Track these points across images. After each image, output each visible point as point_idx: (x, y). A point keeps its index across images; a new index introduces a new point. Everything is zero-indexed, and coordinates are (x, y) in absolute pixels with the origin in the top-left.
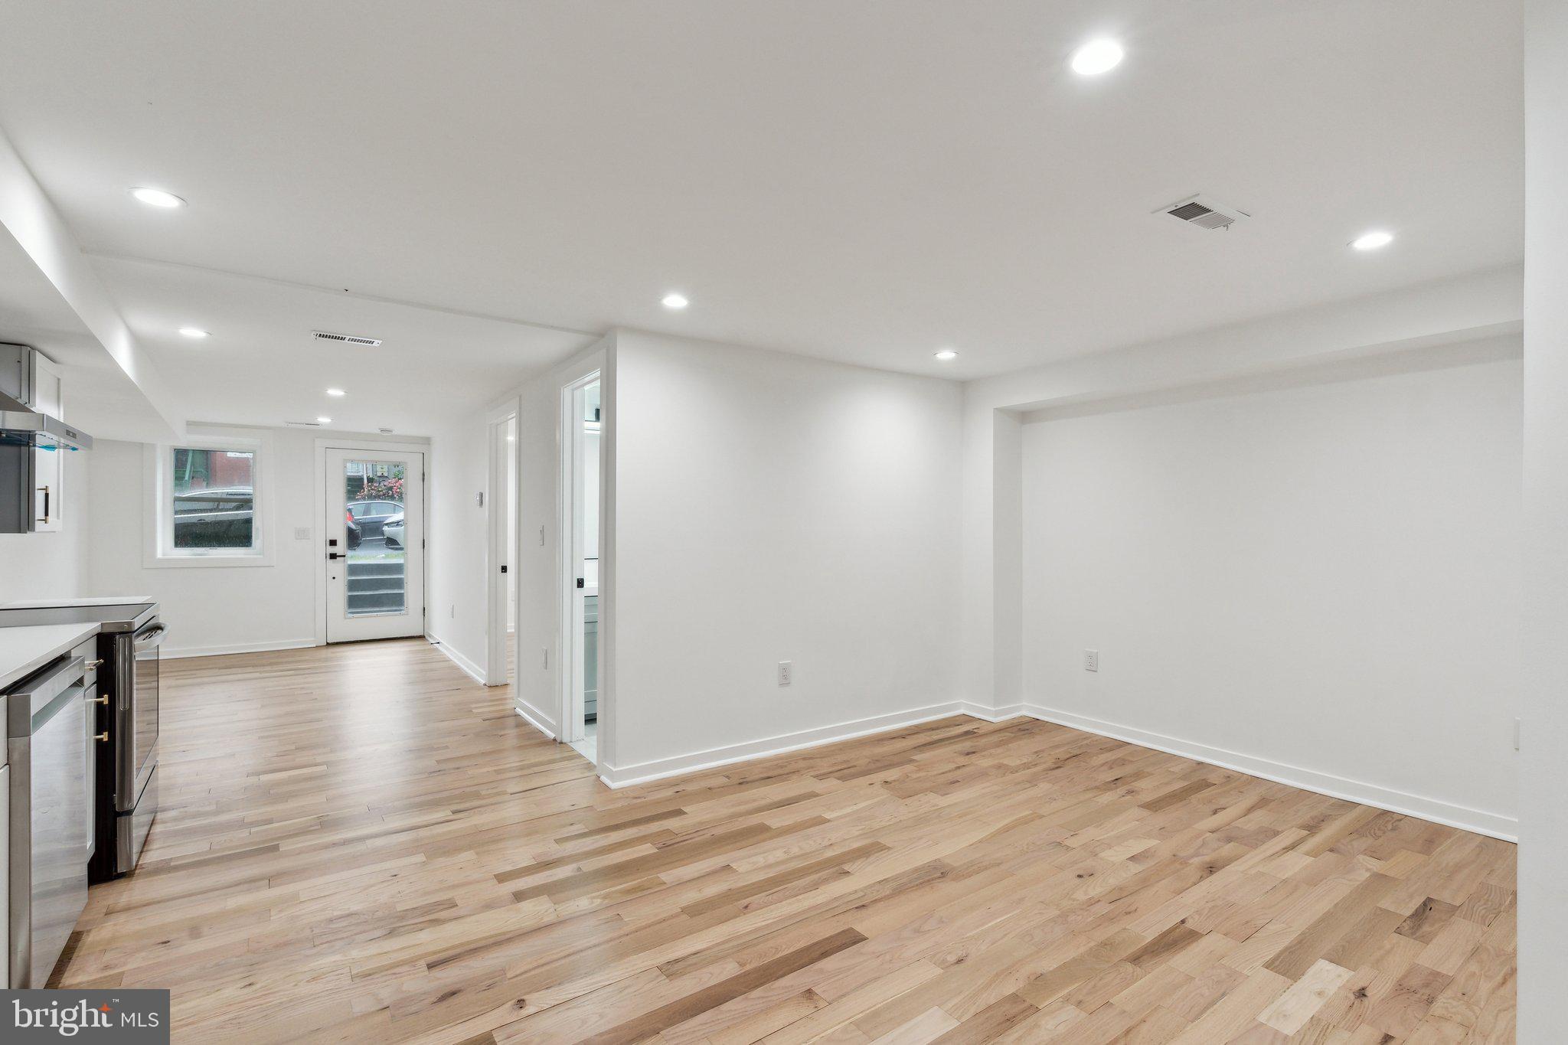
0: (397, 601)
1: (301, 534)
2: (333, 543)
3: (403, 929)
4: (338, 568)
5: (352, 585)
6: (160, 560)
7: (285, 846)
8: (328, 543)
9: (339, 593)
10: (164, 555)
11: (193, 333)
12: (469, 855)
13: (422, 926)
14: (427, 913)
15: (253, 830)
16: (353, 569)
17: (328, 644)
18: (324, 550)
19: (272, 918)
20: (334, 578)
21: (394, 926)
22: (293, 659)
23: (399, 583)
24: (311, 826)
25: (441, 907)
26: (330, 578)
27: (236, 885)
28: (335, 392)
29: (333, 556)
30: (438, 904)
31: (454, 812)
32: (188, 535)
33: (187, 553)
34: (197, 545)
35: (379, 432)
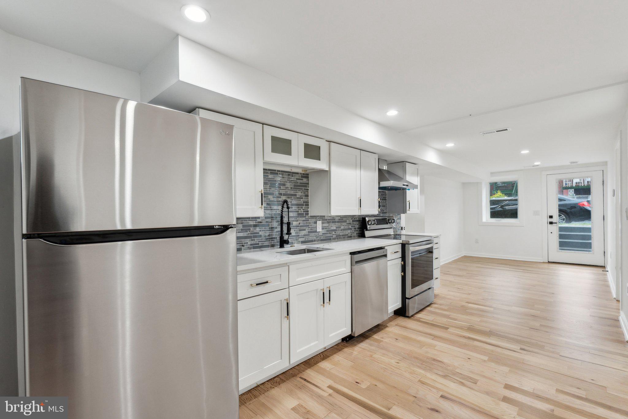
0: (588, 247)
1: (536, 213)
2: (551, 217)
3: (449, 378)
4: (554, 229)
5: (561, 236)
6: (485, 222)
7: (451, 330)
8: (548, 217)
9: (555, 240)
10: (487, 221)
11: (450, 145)
12: (506, 369)
13: (455, 381)
14: (463, 378)
15: (449, 320)
16: (561, 229)
17: (549, 262)
18: (546, 220)
19: (423, 349)
20: (551, 233)
21: (449, 375)
22: (529, 266)
23: (589, 237)
24: (464, 327)
25: (471, 381)
26: (549, 233)
27: (426, 334)
28: (525, 152)
29: (551, 223)
30: (471, 378)
31: (521, 349)
32: (495, 214)
33: (494, 220)
34: (497, 217)
35: (570, 164)
